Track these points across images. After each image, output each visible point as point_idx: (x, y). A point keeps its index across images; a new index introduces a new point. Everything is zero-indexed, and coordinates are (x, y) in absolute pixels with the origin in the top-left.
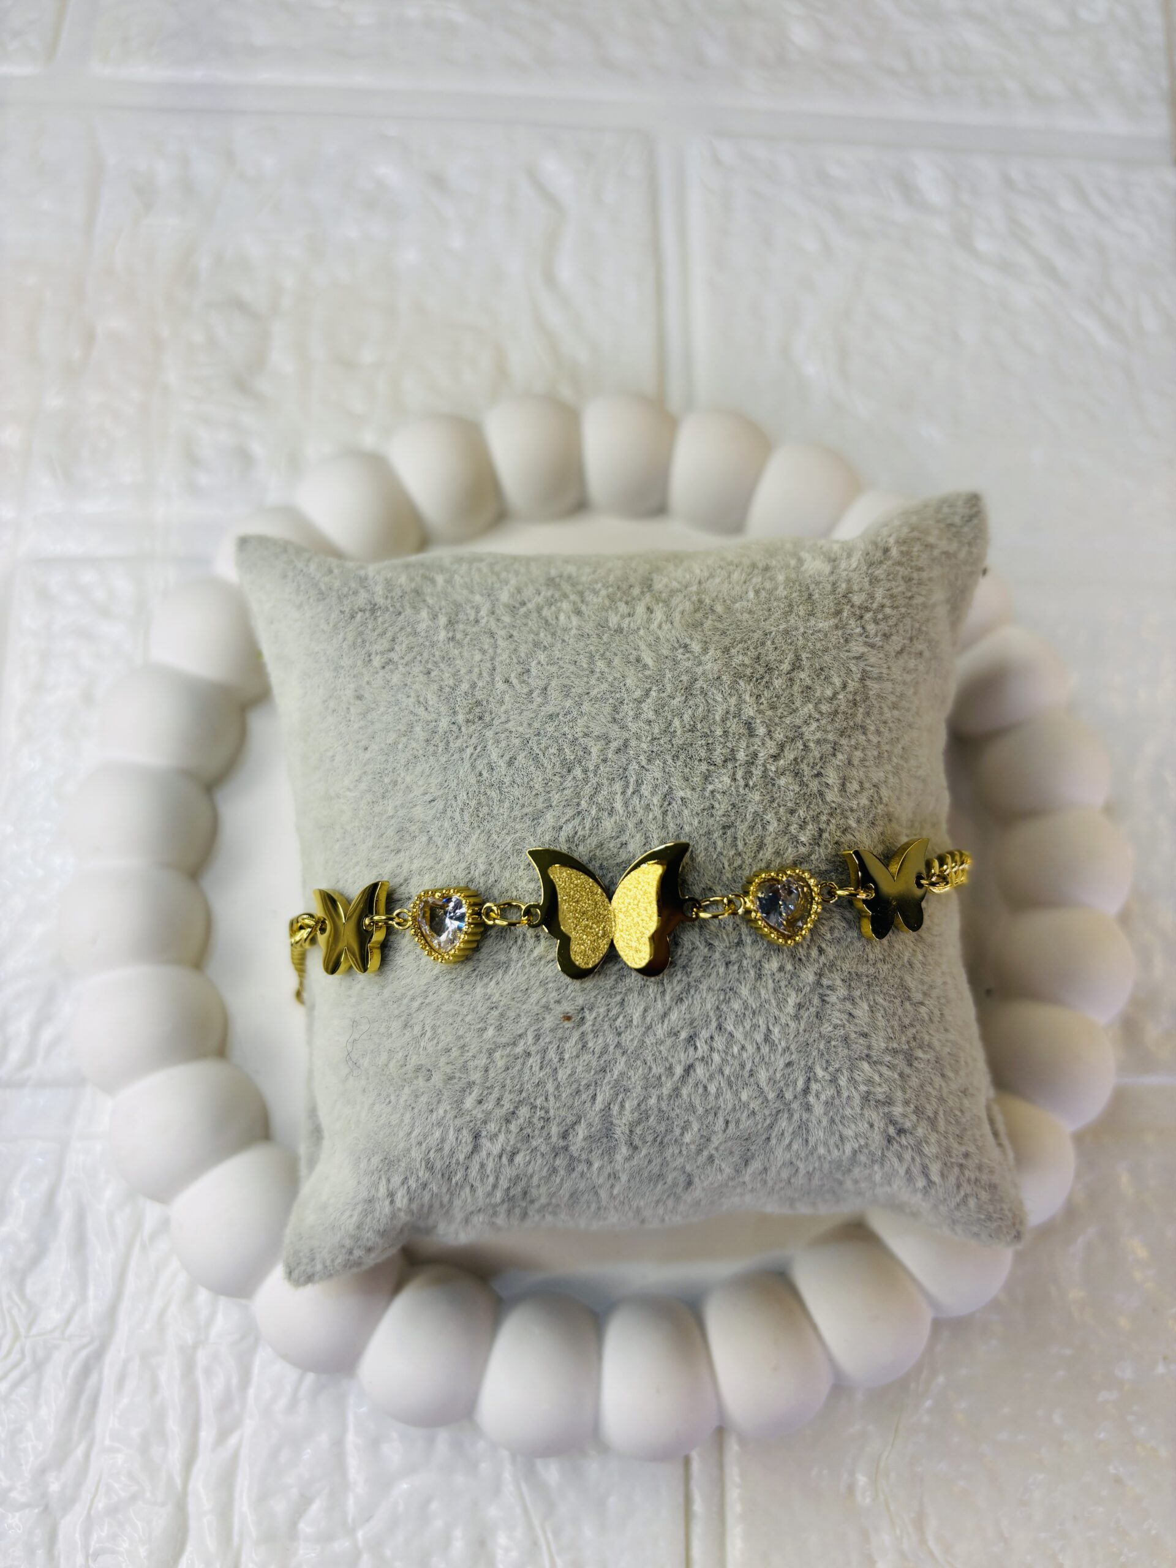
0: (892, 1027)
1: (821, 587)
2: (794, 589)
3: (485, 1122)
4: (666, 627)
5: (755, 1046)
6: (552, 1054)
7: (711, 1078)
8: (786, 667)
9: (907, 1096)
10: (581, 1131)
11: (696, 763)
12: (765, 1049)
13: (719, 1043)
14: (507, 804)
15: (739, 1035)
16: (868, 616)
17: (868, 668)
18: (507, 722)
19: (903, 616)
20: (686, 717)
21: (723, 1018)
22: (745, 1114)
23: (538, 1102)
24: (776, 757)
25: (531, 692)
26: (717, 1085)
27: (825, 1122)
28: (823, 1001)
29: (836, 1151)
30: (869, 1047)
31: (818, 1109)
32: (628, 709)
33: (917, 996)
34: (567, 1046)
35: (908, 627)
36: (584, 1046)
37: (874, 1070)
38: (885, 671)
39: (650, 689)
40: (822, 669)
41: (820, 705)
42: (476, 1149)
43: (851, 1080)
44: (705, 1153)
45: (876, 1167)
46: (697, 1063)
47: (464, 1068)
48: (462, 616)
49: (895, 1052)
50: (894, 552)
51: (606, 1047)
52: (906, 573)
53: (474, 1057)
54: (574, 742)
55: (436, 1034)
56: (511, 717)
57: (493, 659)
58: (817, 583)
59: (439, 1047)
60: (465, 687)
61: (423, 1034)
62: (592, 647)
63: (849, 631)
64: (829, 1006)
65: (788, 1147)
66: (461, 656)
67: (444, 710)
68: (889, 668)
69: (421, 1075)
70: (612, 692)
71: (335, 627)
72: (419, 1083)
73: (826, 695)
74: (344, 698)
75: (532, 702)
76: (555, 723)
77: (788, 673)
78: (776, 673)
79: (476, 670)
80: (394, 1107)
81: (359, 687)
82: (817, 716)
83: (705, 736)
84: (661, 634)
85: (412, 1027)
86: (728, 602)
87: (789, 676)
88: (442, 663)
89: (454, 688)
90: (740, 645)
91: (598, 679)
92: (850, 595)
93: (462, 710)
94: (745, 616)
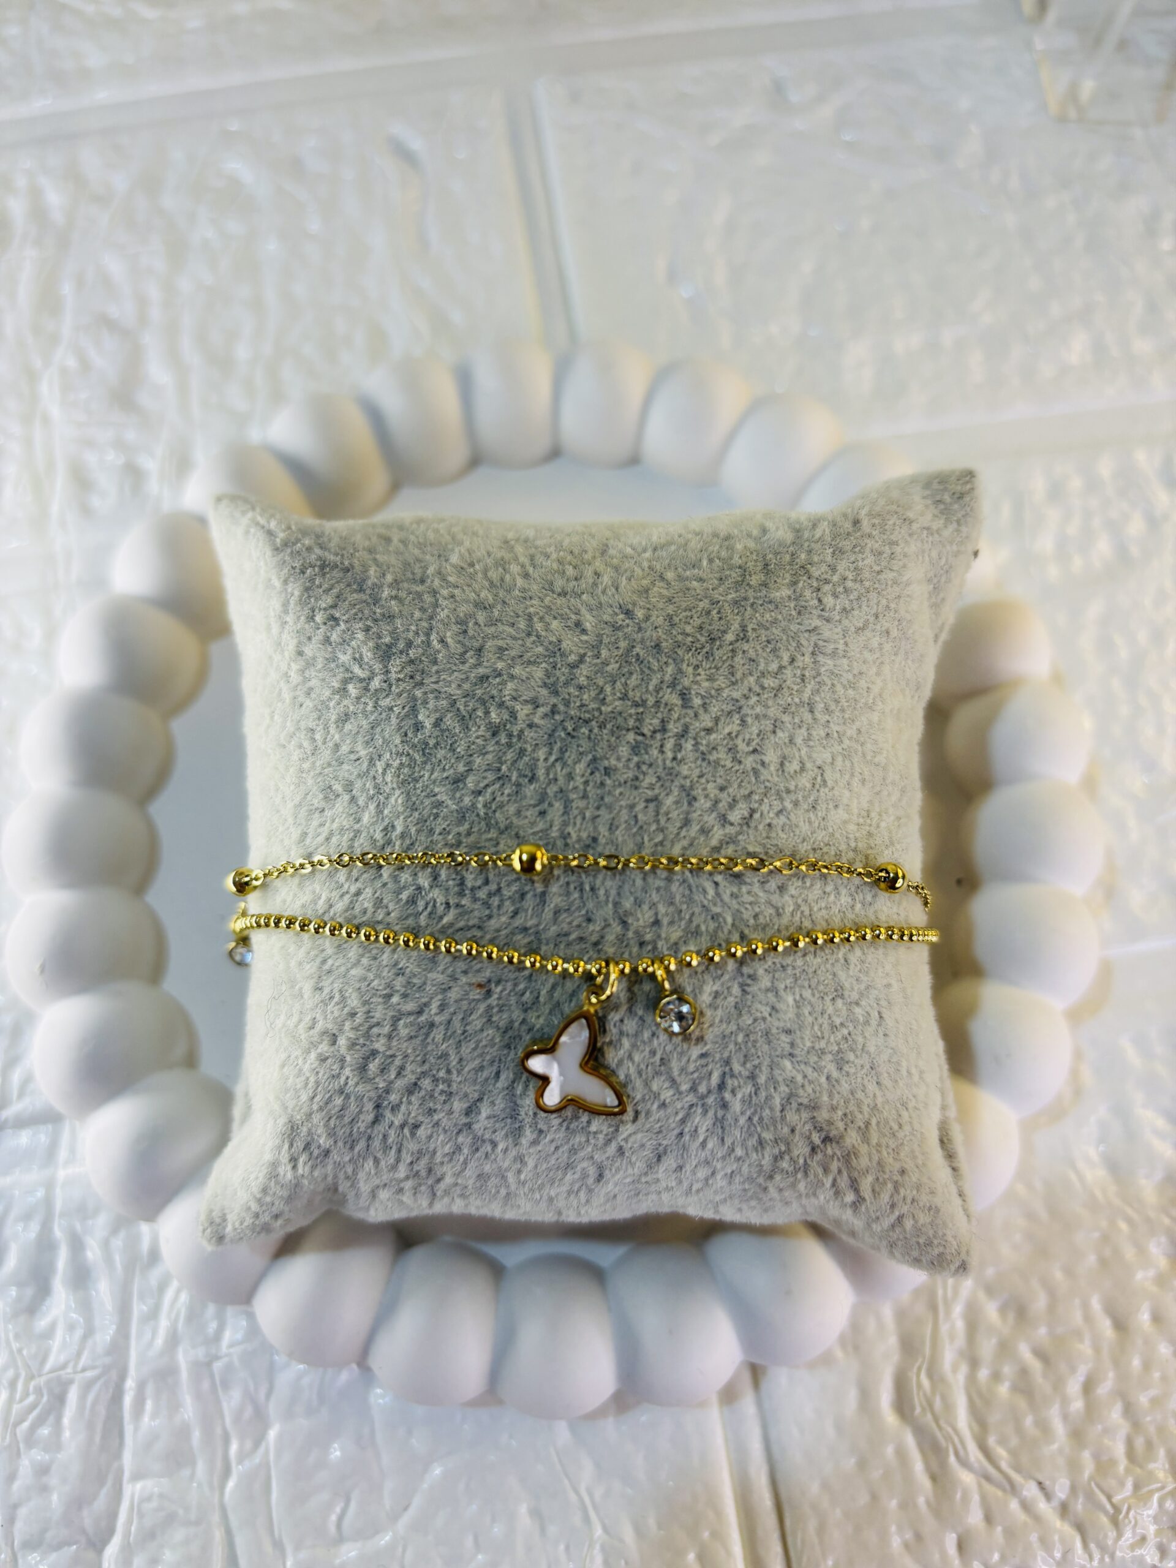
0: (821, 1026)
1: (779, 557)
2: (751, 558)
3: (387, 1092)
4: (611, 591)
6: (456, 1024)
10: (485, 1109)
11: (624, 732)
17: (822, 643)
18: (437, 682)
19: (868, 591)
20: (618, 684)
23: (441, 1075)
25: (464, 653)
27: (742, 1122)
28: (744, 991)
29: (755, 1154)
31: (735, 1107)
33: (852, 995)
34: (471, 1018)
35: (873, 603)
38: (841, 647)
42: (376, 1121)
43: (771, 1079)
44: (614, 1144)
45: (799, 1176)
47: (367, 1034)
48: (409, 575)
49: (821, 1053)
50: (866, 524)
52: (877, 546)
53: (378, 1024)
54: (501, 705)
55: (343, 999)
56: (442, 677)
57: (431, 618)
58: (776, 554)
59: (346, 1010)
60: (401, 645)
61: (331, 998)
62: (532, 610)
63: (803, 603)
64: (749, 997)
65: (704, 1144)
66: (401, 615)
67: (378, 667)
68: (846, 644)
69: (326, 1040)
70: (546, 657)
71: (286, 582)
72: (324, 1047)
73: (770, 669)
74: (286, 654)
75: (463, 663)
76: (485, 685)
77: (731, 644)
78: (718, 643)
79: (413, 628)
80: (300, 1070)
81: (300, 643)
82: (757, 689)
83: (636, 705)
84: (603, 599)
85: (321, 989)
86: (680, 570)
87: (731, 647)
88: (382, 621)
89: (389, 646)
90: (684, 614)
91: (534, 642)
92: (809, 566)
93: (394, 666)
94: (695, 583)
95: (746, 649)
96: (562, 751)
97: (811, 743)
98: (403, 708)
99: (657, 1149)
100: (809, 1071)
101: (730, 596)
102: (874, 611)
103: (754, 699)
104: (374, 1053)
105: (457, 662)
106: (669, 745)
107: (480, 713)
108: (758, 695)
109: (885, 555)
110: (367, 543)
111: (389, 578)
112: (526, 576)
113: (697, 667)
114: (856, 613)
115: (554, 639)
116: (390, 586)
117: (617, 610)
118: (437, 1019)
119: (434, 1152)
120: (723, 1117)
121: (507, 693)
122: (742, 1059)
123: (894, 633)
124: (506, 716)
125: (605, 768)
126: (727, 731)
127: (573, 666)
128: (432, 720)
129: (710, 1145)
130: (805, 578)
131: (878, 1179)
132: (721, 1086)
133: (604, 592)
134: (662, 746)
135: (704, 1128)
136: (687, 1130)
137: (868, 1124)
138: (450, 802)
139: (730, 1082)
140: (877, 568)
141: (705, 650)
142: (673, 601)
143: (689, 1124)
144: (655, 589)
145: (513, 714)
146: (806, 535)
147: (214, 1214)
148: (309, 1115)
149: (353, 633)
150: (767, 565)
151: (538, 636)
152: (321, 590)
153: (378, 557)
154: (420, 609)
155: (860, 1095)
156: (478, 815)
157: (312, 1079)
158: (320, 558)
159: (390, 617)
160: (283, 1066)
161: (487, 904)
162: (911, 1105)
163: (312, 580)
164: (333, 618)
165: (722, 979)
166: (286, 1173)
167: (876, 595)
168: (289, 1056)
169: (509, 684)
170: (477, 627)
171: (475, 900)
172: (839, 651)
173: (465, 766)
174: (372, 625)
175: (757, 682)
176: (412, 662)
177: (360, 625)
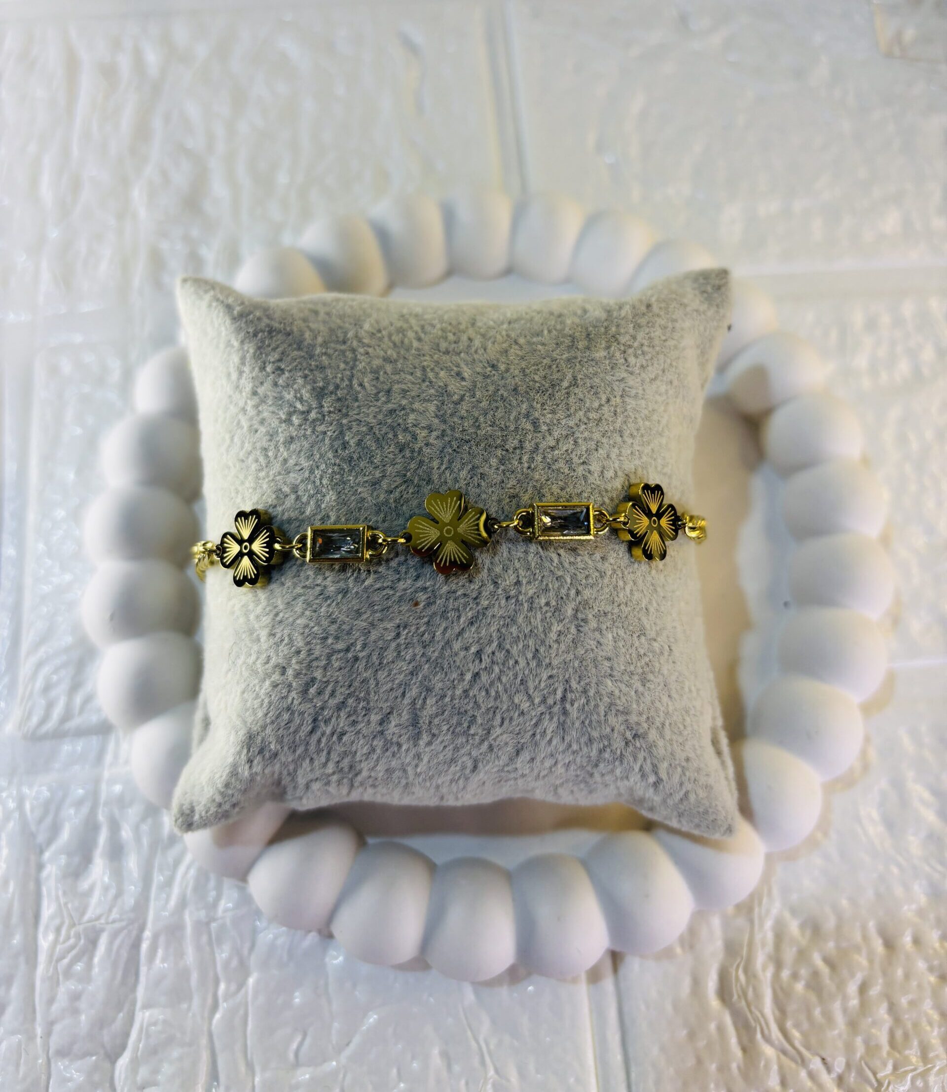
1: (597, 329)
2: (577, 330)
3: (322, 709)
4: (481, 351)
5: (526, 661)
6: (374, 659)
7: (492, 684)
8: (565, 384)
10: (394, 720)
11: (494, 449)
12: (533, 664)
13: (500, 656)
14: (353, 474)
15: (514, 651)
16: (631, 351)
17: (628, 389)
18: (358, 414)
19: (659, 353)
20: (489, 416)
21: (503, 638)
22: (517, 714)
24: (552, 448)
25: (378, 394)
26: (496, 689)
27: (577, 724)
28: (578, 630)
30: (611, 668)
32: (449, 408)
33: (651, 634)
38: (640, 392)
39: (464, 395)
41: (588, 413)
42: (314, 729)
45: (617, 764)
46: (482, 672)
47: (309, 667)
48: (334, 338)
50: (655, 307)
51: (414, 656)
52: (664, 323)
53: (317, 659)
54: (406, 430)
55: (291, 640)
56: (362, 410)
57: (352, 368)
58: (595, 327)
59: (293, 649)
60: (331, 388)
61: (282, 640)
62: (425, 363)
63: (615, 362)
64: (582, 635)
65: (550, 742)
66: (330, 366)
67: (314, 403)
68: (644, 390)
69: (278, 671)
70: (436, 396)
71: (242, 342)
72: (276, 677)
73: (593, 406)
74: (244, 394)
75: (377, 400)
76: (394, 416)
77: (566, 388)
78: (557, 388)
79: (340, 375)
80: (257, 694)
81: (255, 386)
82: (585, 420)
83: (502, 430)
84: (476, 357)
85: (274, 635)
86: (528, 337)
87: (566, 391)
88: (316, 370)
89: (322, 389)
90: (533, 368)
91: (427, 386)
92: (618, 336)
93: (327, 404)
94: (540, 347)
95: (576, 392)
96: (450, 462)
97: (622, 458)
98: (334, 432)
99: (517, 746)
100: (623, 687)
101: (564, 356)
102: (662, 367)
103: (583, 427)
104: (313, 680)
105: (373, 400)
106: (525, 458)
108: (586, 424)
109: (669, 329)
110: (302, 315)
111: (320, 340)
112: (420, 340)
113: (543, 404)
114: (650, 368)
115: (441, 384)
116: (321, 346)
117: (486, 365)
118: (361, 655)
119: (356, 752)
120: (564, 722)
121: (409, 421)
122: (578, 679)
123: (676, 383)
124: (409, 438)
125: (481, 474)
126: (565, 449)
127: (456, 403)
128: (356, 440)
129: (554, 742)
130: (615, 344)
131: (671, 765)
132: (564, 699)
133: (476, 352)
134: (520, 459)
135: (551, 729)
136: (538, 731)
137: (663, 725)
138: (370, 499)
139: (569, 696)
140: (664, 338)
141: (549, 392)
142: (525, 358)
143: (540, 727)
144: (512, 350)
145: (415, 437)
146: (615, 314)
147: (184, 807)
148: (264, 728)
149: (295, 379)
150: (589, 335)
151: (431, 382)
152: (270, 349)
153: (311, 325)
154: (344, 362)
155: (658, 704)
156: (390, 508)
157: (266, 701)
158: (268, 326)
159: (322, 368)
160: (243, 692)
162: (692, 712)
163: (263, 341)
164: (280, 369)
165: (564, 622)
166: (244, 772)
167: (663, 356)
168: (249, 685)
169: (410, 415)
170: (385, 376)
172: (640, 395)
173: (380, 473)
174: (309, 374)
175: (585, 415)
176: (339, 400)
177: (300, 374)
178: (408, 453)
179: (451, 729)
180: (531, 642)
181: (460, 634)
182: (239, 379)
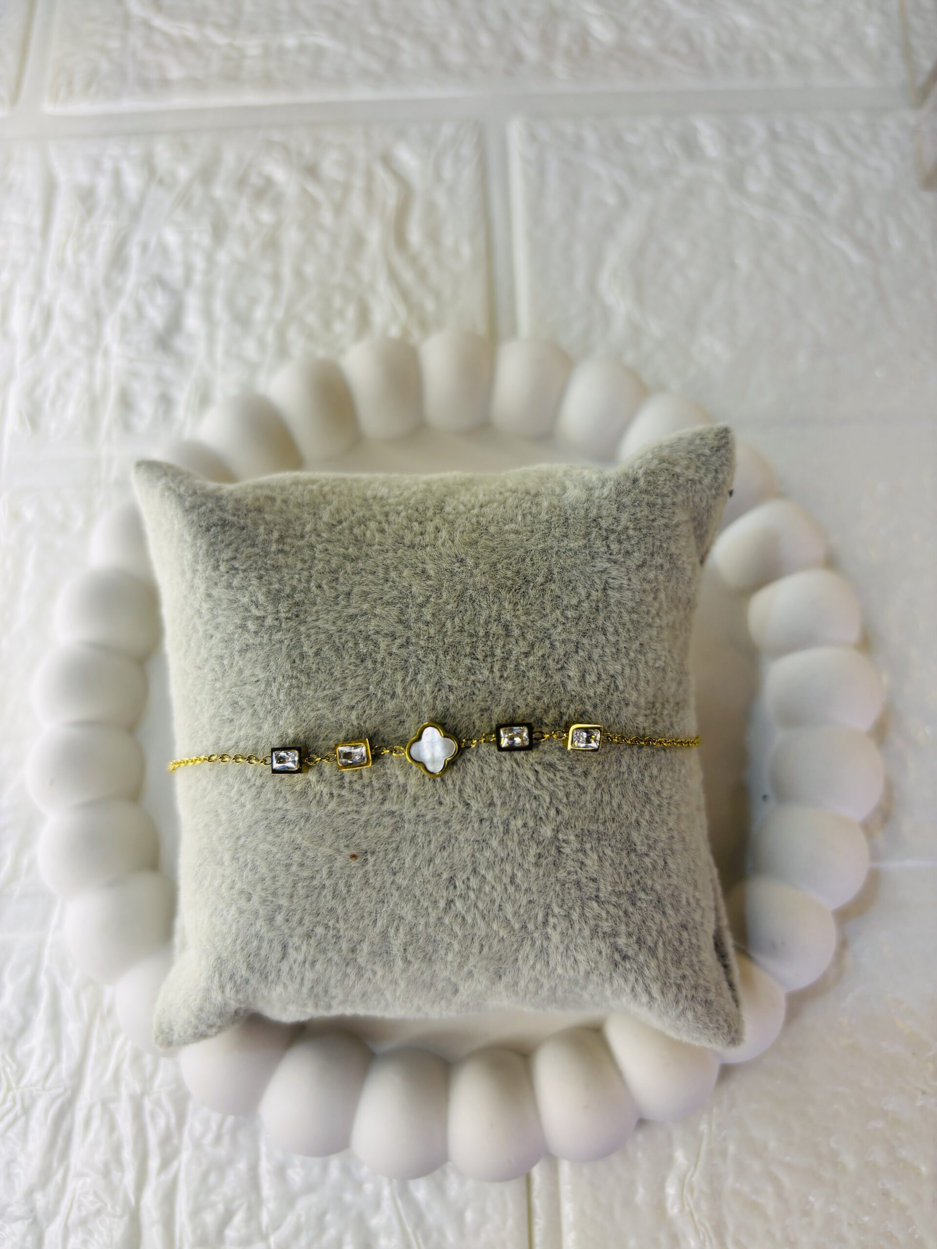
0: (619, 874)
1: (576, 512)
2: (555, 514)
3: (291, 936)
4: (449, 544)
5: (503, 887)
6: (341, 885)
7: (468, 910)
8: (540, 580)
9: (630, 930)
10: (365, 947)
11: (463, 657)
12: (511, 889)
13: (474, 882)
14: (312, 687)
15: (489, 877)
16: (612, 537)
17: (611, 580)
18: (317, 620)
19: (645, 536)
20: (457, 619)
21: (478, 862)
22: (496, 940)
23: (331, 924)
24: (527, 655)
25: (337, 597)
26: (472, 915)
27: (562, 948)
28: (560, 851)
29: (572, 972)
30: (598, 890)
31: (555, 937)
32: (412, 613)
33: (642, 848)
34: (353, 881)
35: (649, 545)
36: (367, 882)
37: (602, 908)
38: (625, 582)
39: (431, 596)
40: (570, 581)
41: (566, 612)
42: (284, 956)
43: (583, 914)
44: (466, 969)
45: (607, 985)
46: (456, 899)
47: (274, 894)
48: (291, 532)
49: (620, 894)
50: (642, 483)
51: (384, 882)
52: (651, 499)
53: (282, 886)
54: (367, 638)
55: (255, 866)
56: (321, 616)
57: (310, 568)
58: (574, 509)
59: (257, 876)
60: (288, 590)
61: (246, 865)
62: (388, 561)
63: (596, 550)
64: (564, 856)
65: (533, 967)
66: (287, 566)
67: (270, 608)
68: (629, 579)
69: (244, 897)
70: (400, 598)
71: (195, 538)
72: (242, 903)
73: (572, 603)
74: (198, 595)
75: (337, 604)
76: (354, 622)
77: (542, 585)
78: (532, 584)
79: (297, 576)
80: (225, 920)
81: (208, 587)
82: (563, 620)
83: (471, 635)
84: (443, 550)
85: (238, 859)
86: (501, 524)
87: (542, 587)
88: (272, 570)
89: (278, 591)
90: (505, 561)
91: (390, 587)
92: (599, 519)
93: (283, 607)
94: (513, 536)
95: (553, 588)
96: (415, 674)
97: (606, 659)
98: (291, 640)
100: (611, 909)
101: (540, 546)
102: (650, 551)
103: (561, 627)
104: (280, 907)
105: (332, 604)
107: (351, 644)
108: (564, 624)
109: (658, 506)
110: (256, 504)
111: (276, 535)
112: (382, 531)
113: (516, 604)
114: (636, 554)
115: (406, 584)
116: (277, 541)
117: (454, 560)
118: (327, 883)
119: (329, 979)
120: (547, 946)
121: (372, 628)
122: (560, 904)
123: (667, 566)
124: (371, 647)
126: (540, 654)
127: (421, 606)
128: (314, 650)
129: (538, 967)
130: (596, 529)
131: (665, 983)
132: (545, 923)
133: (443, 544)
134: (492, 667)
135: (534, 954)
136: (520, 957)
137: (656, 943)
138: (330, 716)
139: (552, 920)
140: (652, 517)
141: (522, 590)
142: (497, 550)
143: (522, 953)
144: (483, 541)
145: (377, 645)
146: (597, 493)
147: (163, 1025)
148: (234, 953)
149: (250, 580)
150: (567, 518)
151: (394, 582)
152: (223, 545)
153: (266, 516)
154: (301, 560)
155: (649, 923)
157: (234, 927)
158: (221, 519)
159: (278, 568)
160: (211, 916)
161: (361, 794)
162: (690, 926)
163: (215, 537)
164: (234, 568)
166: (217, 997)
167: (651, 539)
168: (216, 909)
169: (373, 621)
170: (346, 575)
171: (352, 790)
172: (624, 585)
173: (341, 686)
174: (264, 574)
175: (562, 614)
176: (297, 604)
177: (255, 574)
178: (369, 664)
179: (428, 956)
180: (508, 867)
181: (431, 860)
182: (193, 578)
